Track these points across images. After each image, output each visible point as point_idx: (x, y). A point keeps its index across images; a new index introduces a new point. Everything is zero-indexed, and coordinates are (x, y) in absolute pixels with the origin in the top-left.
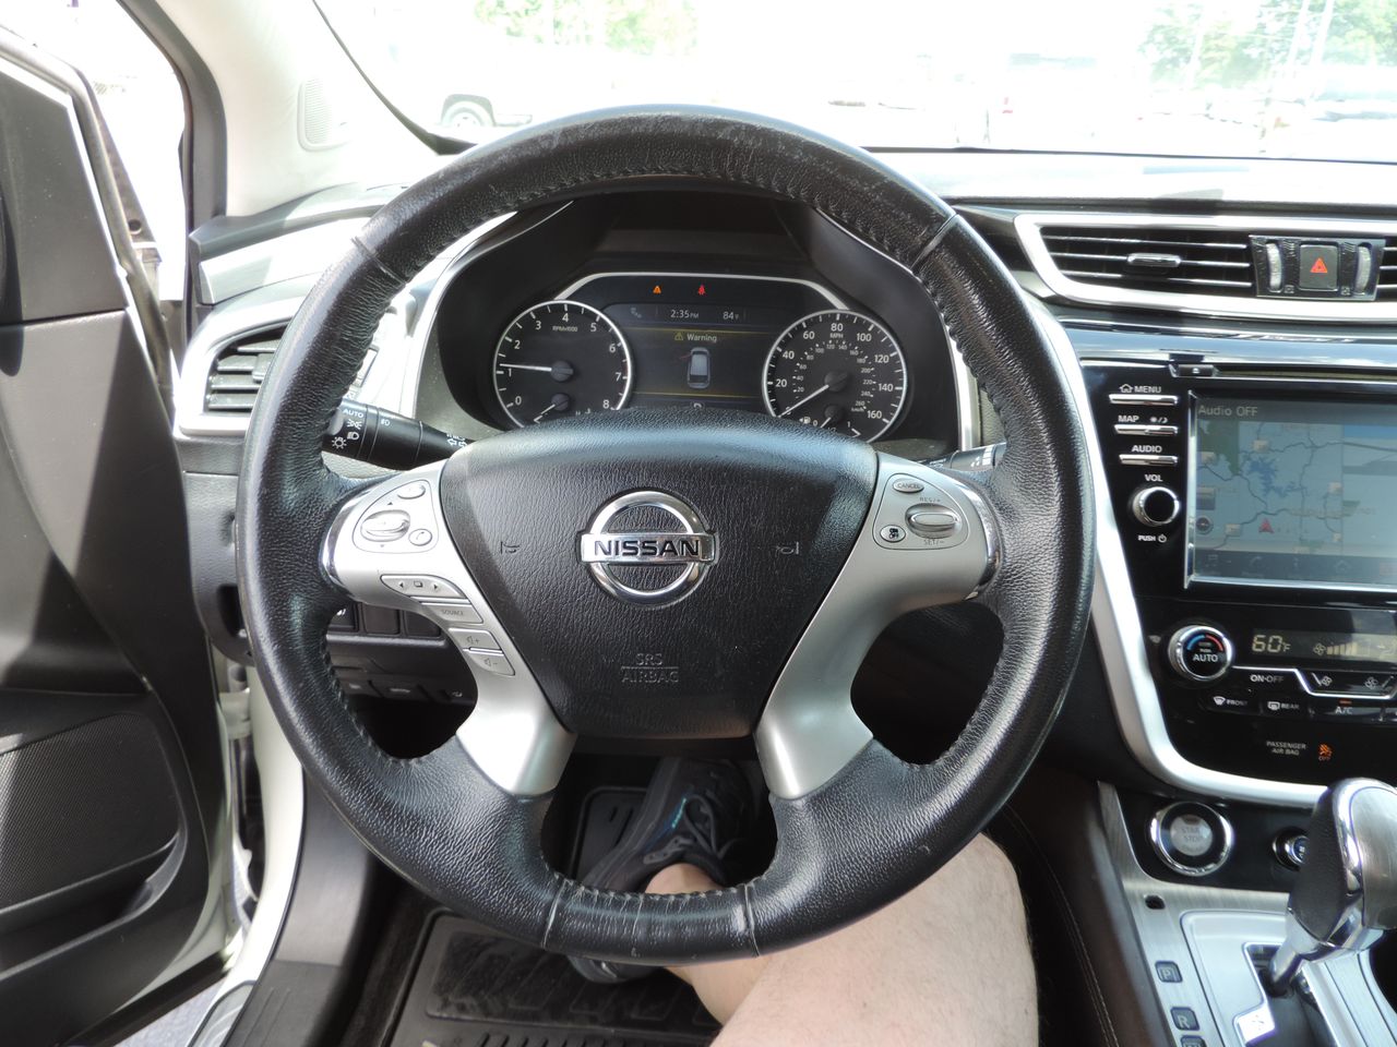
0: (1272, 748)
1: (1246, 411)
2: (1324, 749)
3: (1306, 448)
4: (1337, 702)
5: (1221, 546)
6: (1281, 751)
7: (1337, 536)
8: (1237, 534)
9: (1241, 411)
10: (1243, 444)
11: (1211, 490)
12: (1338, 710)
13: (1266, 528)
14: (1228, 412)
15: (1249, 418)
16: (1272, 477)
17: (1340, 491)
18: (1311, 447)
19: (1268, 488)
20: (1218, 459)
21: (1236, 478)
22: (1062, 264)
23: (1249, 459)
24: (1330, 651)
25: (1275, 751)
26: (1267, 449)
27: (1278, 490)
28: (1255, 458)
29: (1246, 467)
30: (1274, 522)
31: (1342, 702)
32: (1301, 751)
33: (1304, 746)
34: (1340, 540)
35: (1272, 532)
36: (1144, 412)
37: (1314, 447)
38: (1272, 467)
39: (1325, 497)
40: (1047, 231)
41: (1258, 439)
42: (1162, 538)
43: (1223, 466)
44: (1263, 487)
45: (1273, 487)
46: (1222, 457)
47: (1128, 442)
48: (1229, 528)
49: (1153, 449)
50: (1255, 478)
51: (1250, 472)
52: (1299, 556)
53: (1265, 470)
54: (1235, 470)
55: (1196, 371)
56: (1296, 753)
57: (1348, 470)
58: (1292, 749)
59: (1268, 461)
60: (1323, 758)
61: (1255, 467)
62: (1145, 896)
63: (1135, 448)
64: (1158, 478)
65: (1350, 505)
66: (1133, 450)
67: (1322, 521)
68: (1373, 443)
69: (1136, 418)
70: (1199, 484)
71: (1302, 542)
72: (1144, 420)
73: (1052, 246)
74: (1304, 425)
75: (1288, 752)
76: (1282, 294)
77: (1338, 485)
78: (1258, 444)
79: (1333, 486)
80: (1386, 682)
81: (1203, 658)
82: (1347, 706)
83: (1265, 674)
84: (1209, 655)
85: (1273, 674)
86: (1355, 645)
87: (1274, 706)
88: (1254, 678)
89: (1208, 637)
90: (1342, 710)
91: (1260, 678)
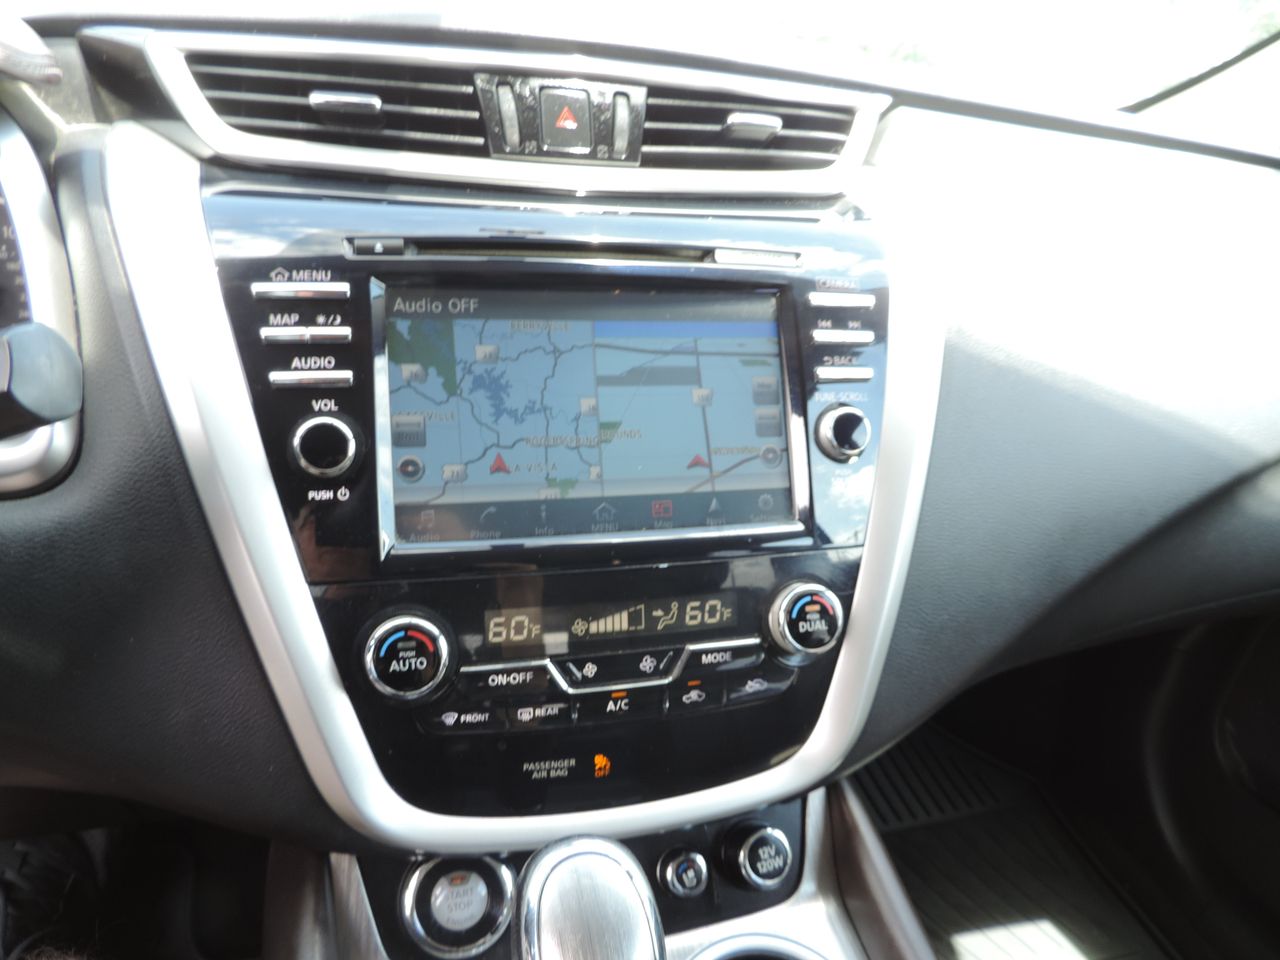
0: (532, 772)
1: (462, 305)
2: (600, 761)
3: (548, 353)
4: (607, 696)
5: (439, 497)
6: (544, 774)
7: (595, 471)
8: (461, 478)
9: (455, 305)
10: (461, 351)
11: (417, 419)
12: (611, 706)
13: (499, 467)
14: (437, 307)
15: (466, 314)
16: (504, 396)
17: (595, 410)
18: (554, 352)
19: (499, 411)
20: (427, 374)
21: (453, 400)
22: (223, 108)
23: (470, 372)
24: (594, 628)
25: (535, 775)
26: (494, 358)
27: (513, 413)
28: (478, 370)
29: (467, 384)
30: (509, 458)
31: (614, 695)
32: (570, 769)
33: (573, 762)
34: (600, 476)
35: (507, 471)
36: (307, 309)
37: (557, 353)
38: (503, 381)
39: (577, 419)
40: (195, 58)
41: (481, 343)
42: (343, 494)
43: (434, 383)
44: (492, 410)
45: (505, 410)
46: (432, 371)
47: (284, 354)
48: (449, 471)
49: (323, 362)
50: (481, 397)
51: (471, 391)
52: (545, 502)
53: (495, 388)
54: (451, 388)
55: (379, 247)
56: (564, 773)
57: (603, 381)
58: (560, 768)
59: (496, 373)
60: (602, 773)
61: (478, 383)
63: (296, 362)
64: (331, 405)
65: (609, 427)
66: (293, 365)
67: (576, 451)
68: (631, 343)
69: (295, 317)
70: (395, 410)
71: (550, 482)
72: (307, 320)
73: (206, 82)
74: (542, 323)
75: (553, 774)
76: (520, 153)
77: (592, 402)
78: (482, 351)
79: (586, 404)
80: (665, 660)
81: (404, 665)
82: (622, 699)
83: (508, 672)
84: (413, 661)
85: (518, 671)
86: (625, 615)
87: (525, 715)
88: (493, 680)
89: (410, 633)
90: (616, 706)
91: (501, 680)
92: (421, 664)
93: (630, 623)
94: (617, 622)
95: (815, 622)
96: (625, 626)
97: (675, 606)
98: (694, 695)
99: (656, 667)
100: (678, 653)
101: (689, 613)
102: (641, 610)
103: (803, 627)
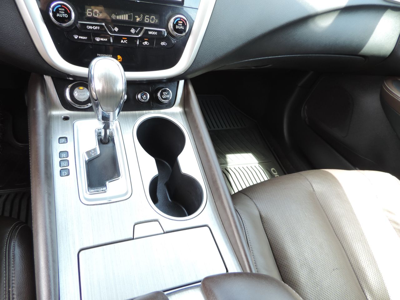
2: (119, 58)
4: (121, 38)
24: (118, 17)
31: (123, 38)
33: (111, 56)
60: (119, 61)
62: (63, 117)
80: (138, 30)
81: (61, 16)
82: (125, 40)
83: (92, 25)
84: (64, 14)
85: (95, 25)
86: (127, 15)
87: (98, 39)
88: (88, 27)
89: (62, 6)
90: (123, 41)
91: (90, 27)
92: (66, 16)
93: (129, 18)
94: (125, 17)
95: (181, 26)
96: (127, 19)
97: (142, 15)
98: (146, 43)
99: (135, 32)
100: (142, 29)
101: (146, 19)
102: (132, 15)
103: (177, 27)
